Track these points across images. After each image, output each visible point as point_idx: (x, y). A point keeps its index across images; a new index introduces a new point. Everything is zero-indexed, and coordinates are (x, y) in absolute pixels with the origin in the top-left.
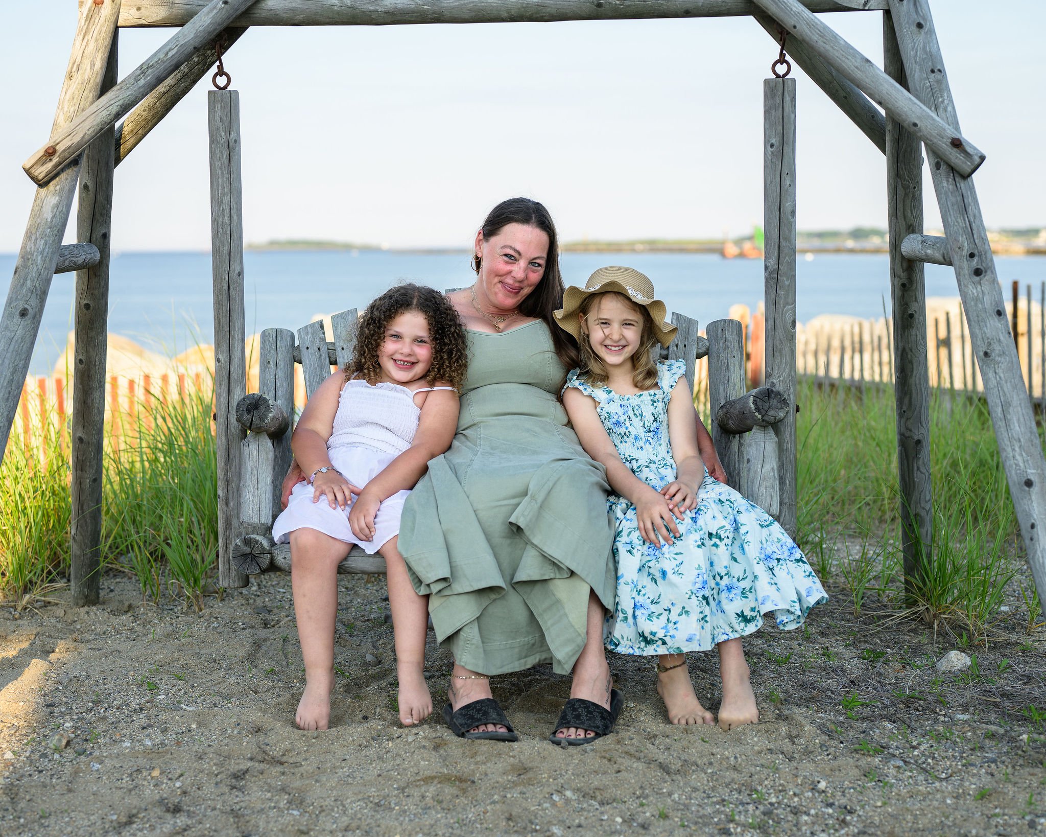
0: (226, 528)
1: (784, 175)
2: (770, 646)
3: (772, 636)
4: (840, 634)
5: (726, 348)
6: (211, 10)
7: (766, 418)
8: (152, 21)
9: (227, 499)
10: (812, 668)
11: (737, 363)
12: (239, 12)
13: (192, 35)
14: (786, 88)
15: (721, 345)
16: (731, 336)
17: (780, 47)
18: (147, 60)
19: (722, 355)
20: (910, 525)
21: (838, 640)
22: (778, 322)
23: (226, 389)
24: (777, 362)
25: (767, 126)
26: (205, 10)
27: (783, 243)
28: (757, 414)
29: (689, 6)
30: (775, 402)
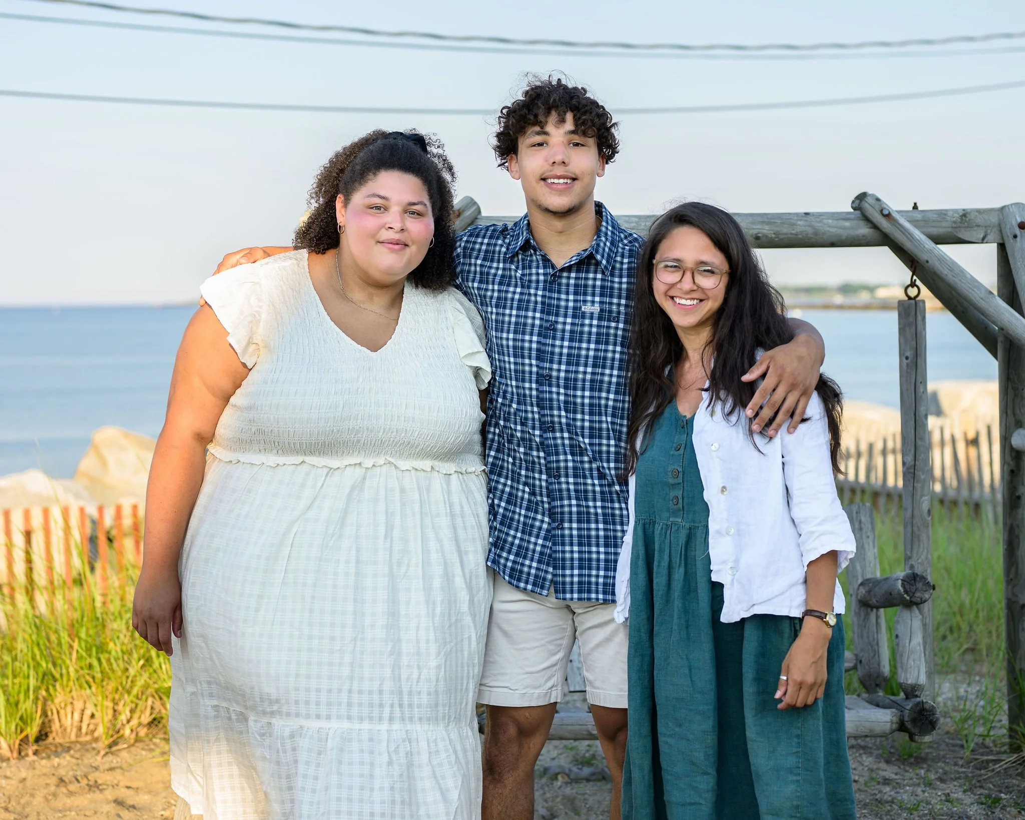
1: (918, 384)
2: (897, 793)
4: (956, 779)
5: (861, 529)
7: (914, 599)
11: (871, 543)
14: (917, 309)
16: (865, 518)
17: (911, 273)
20: (1015, 679)
21: (956, 786)
22: (916, 512)
24: (915, 547)
25: (902, 340)
27: (919, 442)
28: (905, 596)
29: (834, 240)
30: (921, 585)
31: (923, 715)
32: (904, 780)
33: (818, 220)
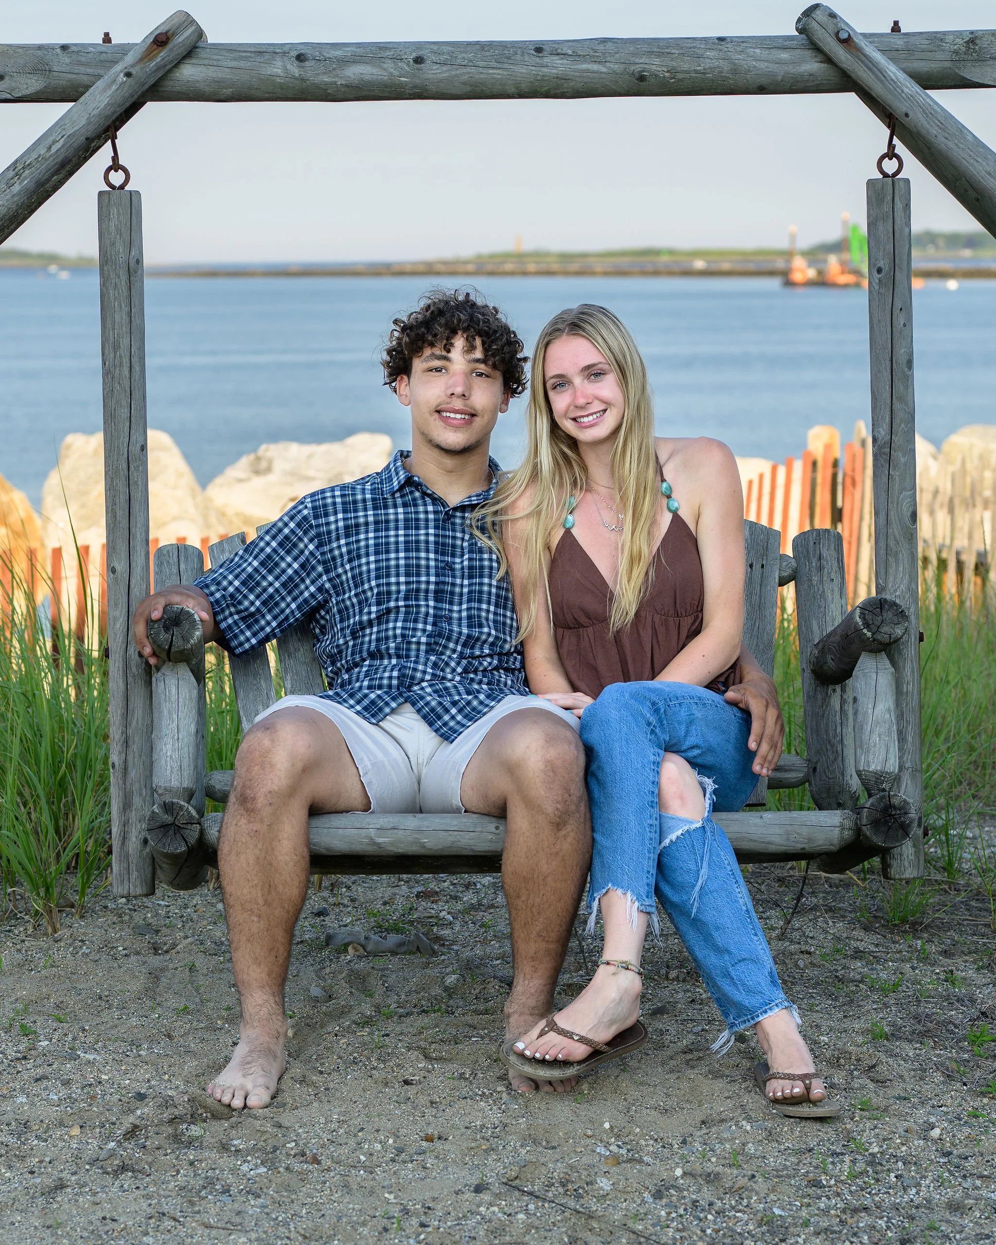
0: (124, 809)
1: (896, 311)
2: (872, 969)
3: (875, 957)
4: (970, 953)
5: (820, 568)
6: (109, 86)
7: (878, 637)
8: (20, 95)
9: (126, 769)
10: (929, 997)
11: (836, 589)
12: (146, 87)
13: (83, 122)
14: (897, 191)
15: (814, 564)
16: (828, 553)
17: (888, 132)
18: (22, 156)
19: (815, 579)
21: (966, 961)
22: (892, 514)
23: (125, 610)
24: (891, 571)
25: (872, 243)
26: (100, 84)
27: (897, 405)
28: (865, 631)
29: (764, 81)
30: (890, 614)
31: (890, 815)
32: (888, 953)
33: (739, 49)
